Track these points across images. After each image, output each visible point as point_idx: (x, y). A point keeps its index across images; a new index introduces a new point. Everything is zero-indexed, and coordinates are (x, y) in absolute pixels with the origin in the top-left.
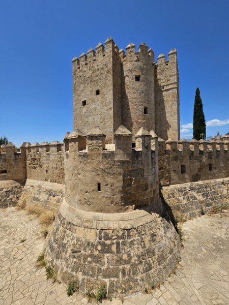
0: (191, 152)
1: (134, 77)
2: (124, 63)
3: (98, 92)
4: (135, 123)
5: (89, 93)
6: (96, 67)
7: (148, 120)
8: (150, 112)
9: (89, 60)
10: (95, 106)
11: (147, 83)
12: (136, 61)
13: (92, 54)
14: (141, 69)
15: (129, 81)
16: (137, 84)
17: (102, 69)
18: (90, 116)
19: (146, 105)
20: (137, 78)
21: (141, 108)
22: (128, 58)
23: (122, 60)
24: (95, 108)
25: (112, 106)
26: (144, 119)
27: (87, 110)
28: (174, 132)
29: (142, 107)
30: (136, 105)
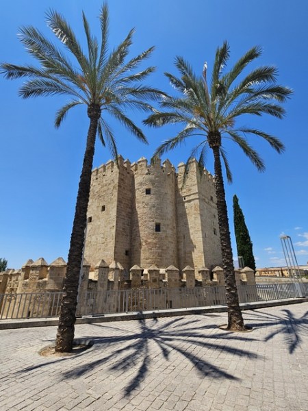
0: (181, 284)
1: (144, 190)
2: (135, 176)
3: (103, 208)
4: (144, 244)
5: (95, 209)
6: (104, 182)
7: (162, 239)
8: (164, 229)
9: (99, 175)
10: (99, 223)
11: (160, 196)
12: (147, 174)
13: (102, 169)
14: (152, 182)
15: (139, 194)
16: (147, 198)
17: (110, 184)
18: (93, 235)
19: (158, 221)
20: (148, 192)
21: (152, 225)
22: (139, 171)
23: (134, 173)
24: (99, 226)
25: (115, 225)
26: (155, 238)
27: (92, 228)
28: (200, 254)
29: (153, 223)
30: (145, 221)
